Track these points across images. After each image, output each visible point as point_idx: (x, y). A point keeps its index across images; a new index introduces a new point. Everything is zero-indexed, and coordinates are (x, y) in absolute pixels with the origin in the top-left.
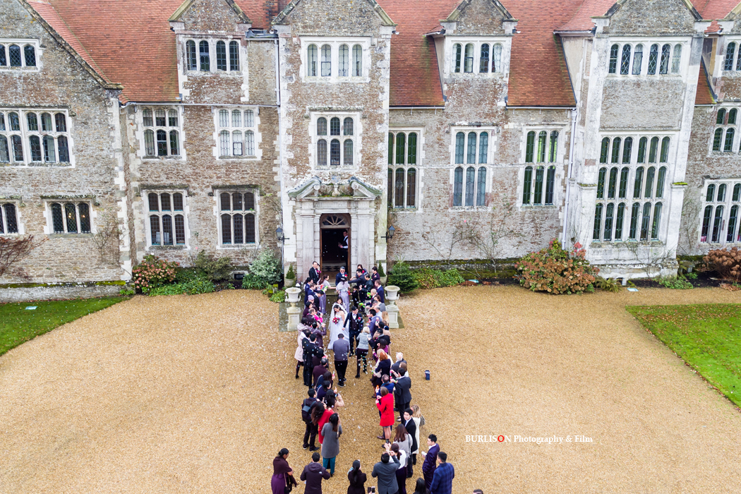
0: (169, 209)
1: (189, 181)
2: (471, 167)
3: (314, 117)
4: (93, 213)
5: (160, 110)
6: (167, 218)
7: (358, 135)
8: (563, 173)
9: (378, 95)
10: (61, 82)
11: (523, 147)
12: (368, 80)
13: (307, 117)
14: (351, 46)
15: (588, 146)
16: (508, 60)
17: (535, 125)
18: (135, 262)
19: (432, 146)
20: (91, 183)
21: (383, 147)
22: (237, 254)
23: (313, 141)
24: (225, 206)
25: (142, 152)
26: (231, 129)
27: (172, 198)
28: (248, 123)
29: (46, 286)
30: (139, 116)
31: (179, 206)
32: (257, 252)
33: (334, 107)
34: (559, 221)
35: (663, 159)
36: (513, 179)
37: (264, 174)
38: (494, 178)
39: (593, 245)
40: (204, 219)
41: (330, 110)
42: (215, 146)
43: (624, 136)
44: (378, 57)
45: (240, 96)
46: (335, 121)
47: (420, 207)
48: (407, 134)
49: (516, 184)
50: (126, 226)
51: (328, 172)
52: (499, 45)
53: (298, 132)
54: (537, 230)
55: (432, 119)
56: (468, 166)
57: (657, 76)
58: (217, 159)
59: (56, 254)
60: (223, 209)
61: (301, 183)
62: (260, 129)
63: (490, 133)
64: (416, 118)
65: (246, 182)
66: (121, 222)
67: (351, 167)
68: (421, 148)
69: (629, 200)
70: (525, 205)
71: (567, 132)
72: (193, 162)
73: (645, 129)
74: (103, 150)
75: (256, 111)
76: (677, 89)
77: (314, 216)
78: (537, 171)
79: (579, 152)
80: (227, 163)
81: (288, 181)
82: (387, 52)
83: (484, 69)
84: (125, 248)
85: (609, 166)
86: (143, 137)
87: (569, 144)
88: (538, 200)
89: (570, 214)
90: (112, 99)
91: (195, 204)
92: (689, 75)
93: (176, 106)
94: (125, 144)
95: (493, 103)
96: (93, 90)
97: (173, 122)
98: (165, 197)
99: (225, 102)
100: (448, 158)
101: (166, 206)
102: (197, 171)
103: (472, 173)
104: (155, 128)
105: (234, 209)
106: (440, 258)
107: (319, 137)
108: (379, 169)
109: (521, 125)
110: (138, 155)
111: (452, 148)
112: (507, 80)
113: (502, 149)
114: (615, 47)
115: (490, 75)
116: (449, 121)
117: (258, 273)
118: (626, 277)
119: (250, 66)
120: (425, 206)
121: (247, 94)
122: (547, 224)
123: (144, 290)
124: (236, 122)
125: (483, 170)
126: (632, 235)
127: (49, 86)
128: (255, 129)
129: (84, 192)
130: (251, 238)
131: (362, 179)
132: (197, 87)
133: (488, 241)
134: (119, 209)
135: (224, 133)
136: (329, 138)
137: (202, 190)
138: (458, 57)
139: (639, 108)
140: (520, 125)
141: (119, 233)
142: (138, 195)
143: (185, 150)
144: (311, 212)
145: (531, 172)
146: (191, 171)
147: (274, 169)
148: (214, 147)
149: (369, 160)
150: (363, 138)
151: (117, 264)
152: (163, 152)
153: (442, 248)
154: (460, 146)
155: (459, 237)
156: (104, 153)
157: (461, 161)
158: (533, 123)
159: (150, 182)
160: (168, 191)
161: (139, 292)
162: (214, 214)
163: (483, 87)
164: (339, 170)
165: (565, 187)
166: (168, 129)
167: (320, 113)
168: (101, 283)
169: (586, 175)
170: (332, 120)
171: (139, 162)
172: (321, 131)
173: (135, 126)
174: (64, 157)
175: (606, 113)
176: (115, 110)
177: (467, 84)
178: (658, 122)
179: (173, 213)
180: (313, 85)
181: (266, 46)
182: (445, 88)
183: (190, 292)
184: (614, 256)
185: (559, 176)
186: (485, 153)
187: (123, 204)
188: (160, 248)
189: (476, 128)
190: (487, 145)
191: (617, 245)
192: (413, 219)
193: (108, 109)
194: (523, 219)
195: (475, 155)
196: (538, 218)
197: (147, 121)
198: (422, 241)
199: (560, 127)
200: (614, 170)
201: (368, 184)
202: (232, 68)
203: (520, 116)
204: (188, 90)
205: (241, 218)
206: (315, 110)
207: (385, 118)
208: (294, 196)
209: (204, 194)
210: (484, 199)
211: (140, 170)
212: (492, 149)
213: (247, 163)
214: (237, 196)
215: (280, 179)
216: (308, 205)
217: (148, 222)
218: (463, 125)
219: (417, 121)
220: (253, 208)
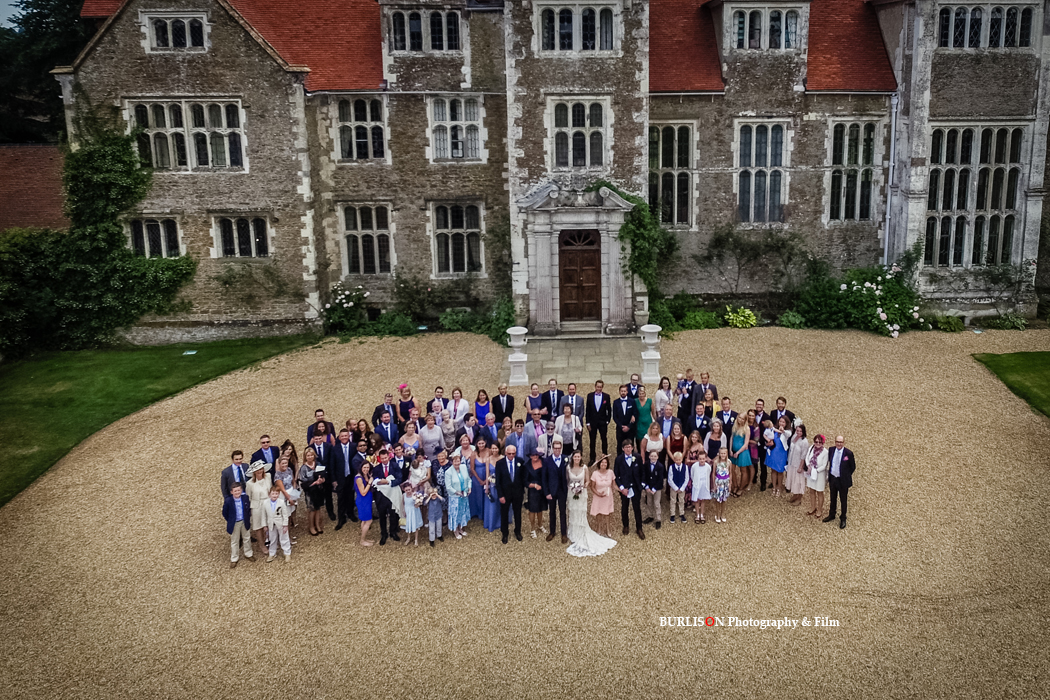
0: (371, 228)
1: (396, 191)
2: (760, 171)
3: (551, 103)
5: (359, 101)
6: (368, 239)
7: (609, 126)
8: (882, 178)
9: (634, 74)
11: (829, 145)
12: (621, 54)
13: (543, 104)
15: (915, 141)
16: (805, 32)
17: (844, 116)
18: (324, 295)
19: (709, 144)
21: (642, 141)
23: (549, 134)
24: (441, 222)
25: (337, 154)
26: (448, 124)
27: (374, 213)
29: (213, 324)
30: (333, 111)
31: (383, 223)
32: (482, 281)
33: (577, 90)
34: (878, 242)
35: (1016, 158)
36: (817, 187)
37: (490, 181)
38: (791, 185)
39: (924, 273)
40: (414, 241)
41: (572, 93)
42: (428, 145)
43: (961, 126)
44: (632, 24)
45: (460, 82)
46: (579, 109)
47: (694, 223)
48: (676, 128)
49: (820, 191)
50: (313, 246)
51: (569, 175)
52: (792, 14)
53: (530, 123)
54: (849, 255)
55: (710, 111)
56: (758, 169)
57: (1002, 49)
58: (431, 162)
60: (439, 226)
61: (534, 189)
62: (486, 123)
63: (785, 126)
64: (687, 108)
65: (467, 191)
66: (306, 243)
67: (600, 169)
68: (695, 146)
69: (971, 215)
70: (832, 223)
71: (885, 126)
72: (400, 166)
73: (989, 118)
74: (283, 150)
75: (481, 100)
76: (1028, 66)
77: (550, 233)
78: (849, 176)
79: (901, 149)
80: (444, 168)
81: (517, 188)
82: (645, 17)
83: (776, 43)
84: (310, 276)
85: (944, 167)
86: (339, 135)
87: (890, 141)
88: (850, 214)
89: (893, 232)
90: (295, 85)
91: (402, 221)
93: (380, 95)
94: (312, 144)
95: (787, 88)
96: (272, 74)
97: (376, 116)
98: (366, 212)
99: (441, 89)
100: (729, 159)
101: (367, 224)
102: (405, 178)
103: (762, 178)
104: (353, 124)
105: (454, 227)
107: (557, 130)
108: (637, 171)
109: (827, 119)
110: (332, 158)
111: (735, 146)
112: (805, 57)
113: (801, 147)
114: (945, 12)
115: (782, 51)
116: (731, 111)
118: (969, 316)
119: (473, 43)
120: (700, 222)
121: (468, 78)
122: (862, 246)
124: (455, 115)
125: (776, 175)
126: (976, 259)
128: (479, 123)
129: (260, 205)
130: (474, 265)
131: (614, 184)
132: (406, 69)
134: (303, 226)
135: (440, 129)
136: (570, 131)
137: (412, 203)
138: (742, 29)
139: (980, 91)
140: (824, 116)
141: (302, 257)
142: (332, 210)
143: (390, 152)
144: (547, 228)
145: (840, 178)
146: (398, 178)
147: (504, 175)
148: (427, 148)
149: (624, 157)
150: (616, 131)
152: (363, 154)
154: (746, 144)
156: (285, 155)
157: (747, 163)
158: (841, 113)
159: (347, 192)
160: (368, 204)
162: (428, 233)
163: (774, 65)
164: (583, 172)
165: (886, 196)
166: (369, 125)
167: (558, 98)
168: (281, 322)
169: (913, 179)
170: (574, 107)
171: (333, 167)
172: (560, 121)
173: (328, 121)
174: (236, 160)
175: (936, 97)
176: (299, 98)
177: (754, 63)
178: (1006, 109)
179: (375, 232)
180: (549, 61)
182: (725, 68)
184: (953, 286)
185: (878, 182)
186: (779, 152)
187: (308, 219)
188: (361, 278)
189: (766, 120)
190: (782, 142)
191: (955, 273)
192: (685, 240)
193: (290, 98)
194: (831, 239)
195: (766, 155)
196: (850, 238)
197: (343, 116)
199: (876, 119)
200: (950, 174)
201: (622, 190)
202: (450, 46)
203: (823, 105)
204: (394, 75)
205: (463, 239)
206: (552, 94)
207: (644, 104)
208: (524, 206)
209: (414, 207)
210: (778, 213)
211: (335, 176)
212: (788, 147)
213: (469, 167)
214: (455, 212)
215: (509, 187)
216: (542, 219)
217: (344, 243)
218: (750, 116)
219: (689, 111)
220: (477, 225)
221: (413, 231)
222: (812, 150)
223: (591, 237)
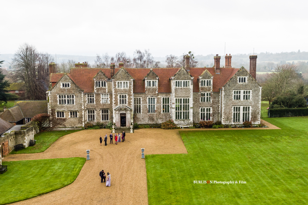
1: (96, 108)
2: (152, 105)
3: (119, 95)
4: (78, 114)
5: (91, 94)
6: (91, 115)
7: (127, 98)
8: (170, 106)
9: (131, 91)
10: (73, 90)
11: (162, 101)
12: (129, 88)
13: (118, 95)
14: (125, 82)
15: (173, 100)
16: (158, 84)
18: (85, 123)
19: (143, 101)
20: (78, 108)
21: (132, 101)
22: (105, 122)
24: (103, 113)
25: (87, 102)
26: (104, 98)
28: (107, 96)
29: (68, 127)
30: (87, 96)
31: (94, 113)
32: (109, 122)
34: (170, 116)
35: (188, 103)
37: (110, 106)
38: (156, 107)
39: (175, 120)
41: (122, 94)
42: (101, 101)
43: (180, 98)
44: (130, 84)
46: (123, 96)
48: (138, 98)
49: (161, 108)
50: (84, 116)
51: (121, 105)
52: (155, 81)
53: (116, 98)
54: (166, 118)
55: (143, 96)
57: (185, 87)
58: (101, 103)
59: (71, 121)
60: (102, 113)
61: (116, 107)
63: (155, 98)
64: (140, 95)
65: (107, 108)
66: (83, 115)
67: (126, 104)
68: (141, 101)
69: (182, 111)
70: (163, 113)
72: (97, 104)
73: (184, 97)
75: (109, 94)
76: (189, 89)
77: (119, 114)
78: (165, 106)
80: (103, 104)
82: (132, 83)
83: (153, 86)
84: (83, 120)
85: (178, 104)
86: (87, 99)
88: (166, 111)
89: (172, 114)
90: (82, 92)
91: (97, 112)
92: (191, 87)
93: (94, 93)
94: (84, 101)
95: (155, 92)
96: (79, 91)
97: (93, 96)
98: (91, 111)
99: (103, 93)
100: (147, 103)
101: (91, 113)
104: (90, 98)
106: (146, 123)
108: (131, 105)
109: (161, 97)
111: (148, 101)
112: (158, 88)
113: (158, 101)
114: (176, 82)
115: (154, 87)
116: (147, 96)
117: (109, 126)
118: (183, 127)
119: (108, 86)
120: (142, 113)
121: (107, 91)
122: (168, 116)
123: (87, 128)
124: (105, 96)
125: (154, 105)
126: (184, 118)
127: (71, 90)
128: (109, 98)
129: (76, 110)
130: (108, 119)
131: (128, 107)
132: (98, 90)
133: (156, 120)
134: (83, 113)
135: (103, 98)
136: (122, 99)
138: (148, 84)
139: (182, 93)
141: (83, 117)
142: (86, 111)
143: (95, 102)
146: (96, 106)
147: (112, 105)
149: (129, 103)
151: (82, 123)
152: (91, 102)
153: (146, 121)
154: (149, 101)
155: (150, 119)
156: (80, 102)
157: (149, 104)
158: (163, 96)
159: (88, 108)
160: (92, 110)
161: (86, 129)
162: (100, 114)
163: (153, 89)
164: (123, 105)
165: (171, 109)
166: (92, 98)
168: (79, 127)
171: (86, 104)
172: (120, 98)
174: (73, 103)
175: (176, 94)
176: (83, 94)
177: (150, 89)
178: (186, 96)
180: (119, 89)
181: (111, 82)
182: (146, 89)
183: (95, 129)
184: (180, 122)
186: (154, 102)
187: (83, 112)
188: (90, 121)
189: (152, 97)
191: (180, 120)
192: (140, 115)
193: (81, 94)
194: (163, 115)
195: (152, 102)
196: (166, 115)
197: (88, 96)
198: (142, 120)
199: (169, 97)
202: (104, 86)
203: (161, 95)
204: (96, 91)
205: (106, 115)
207: (132, 95)
208: (115, 110)
209: (99, 110)
210: (155, 111)
211: (87, 106)
212: (156, 101)
213: (107, 104)
214: (105, 111)
215: (113, 107)
216: (118, 112)
217: (88, 116)
218: (149, 96)
219: (140, 96)
220: (108, 113)
221: (98, 114)
222: (159, 102)
223: (125, 114)
